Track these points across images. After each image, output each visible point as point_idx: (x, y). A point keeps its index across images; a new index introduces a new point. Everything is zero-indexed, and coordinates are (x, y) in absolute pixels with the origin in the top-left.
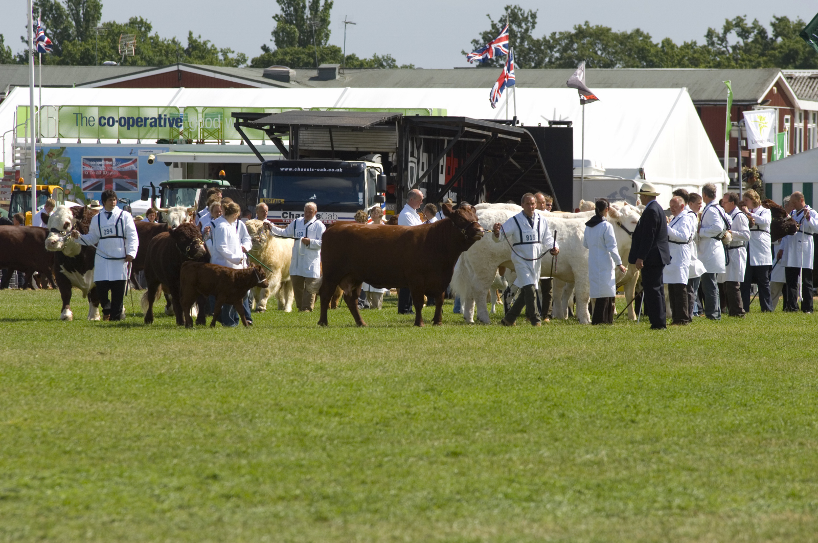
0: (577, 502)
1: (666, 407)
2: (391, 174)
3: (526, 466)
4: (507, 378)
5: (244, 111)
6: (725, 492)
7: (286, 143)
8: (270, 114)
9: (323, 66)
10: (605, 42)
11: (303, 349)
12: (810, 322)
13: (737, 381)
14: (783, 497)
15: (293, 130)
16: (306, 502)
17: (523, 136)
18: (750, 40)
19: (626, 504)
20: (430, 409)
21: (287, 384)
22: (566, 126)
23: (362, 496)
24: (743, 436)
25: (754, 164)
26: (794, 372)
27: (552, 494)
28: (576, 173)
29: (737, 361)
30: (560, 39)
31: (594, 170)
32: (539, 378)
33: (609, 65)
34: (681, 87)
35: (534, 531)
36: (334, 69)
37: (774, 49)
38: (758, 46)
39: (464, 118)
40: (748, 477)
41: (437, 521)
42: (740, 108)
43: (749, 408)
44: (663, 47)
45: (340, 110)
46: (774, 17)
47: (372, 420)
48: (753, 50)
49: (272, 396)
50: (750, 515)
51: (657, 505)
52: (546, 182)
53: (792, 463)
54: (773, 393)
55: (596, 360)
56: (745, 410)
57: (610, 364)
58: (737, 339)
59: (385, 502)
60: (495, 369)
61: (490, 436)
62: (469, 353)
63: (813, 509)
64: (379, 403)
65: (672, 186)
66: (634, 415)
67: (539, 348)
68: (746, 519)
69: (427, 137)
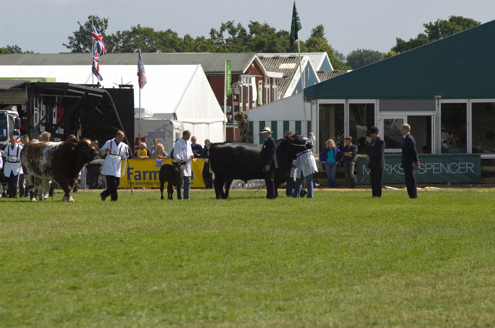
0: (151, 316)
1: (198, 257)
2: (23, 118)
3: (118, 294)
4: (102, 241)
6: (239, 308)
10: (150, 37)
12: (279, 204)
13: (240, 240)
14: (274, 310)
17: (104, 94)
18: (236, 36)
19: (180, 316)
20: (56, 261)
22: (129, 88)
23: (19, 315)
24: (246, 273)
25: (241, 110)
26: (273, 234)
27: (136, 311)
28: (136, 116)
29: (239, 228)
30: (123, 35)
31: (147, 114)
33: (154, 51)
34: (198, 64)
37: (251, 41)
38: (241, 39)
39: (68, 83)
40: (252, 298)
42: (236, 77)
43: (248, 257)
44: (185, 39)
46: (251, 21)
47: (21, 268)
48: (238, 42)
50: (255, 321)
51: (199, 316)
52: (118, 122)
53: (277, 289)
54: (262, 247)
55: (154, 229)
56: (246, 258)
57: (163, 232)
58: (237, 215)
59: (34, 318)
60: (94, 236)
61: (95, 276)
62: (77, 226)
63: (292, 317)
64: (24, 258)
65: (193, 124)
66: (180, 262)
67: (119, 222)
68: (253, 323)
69: (45, 95)
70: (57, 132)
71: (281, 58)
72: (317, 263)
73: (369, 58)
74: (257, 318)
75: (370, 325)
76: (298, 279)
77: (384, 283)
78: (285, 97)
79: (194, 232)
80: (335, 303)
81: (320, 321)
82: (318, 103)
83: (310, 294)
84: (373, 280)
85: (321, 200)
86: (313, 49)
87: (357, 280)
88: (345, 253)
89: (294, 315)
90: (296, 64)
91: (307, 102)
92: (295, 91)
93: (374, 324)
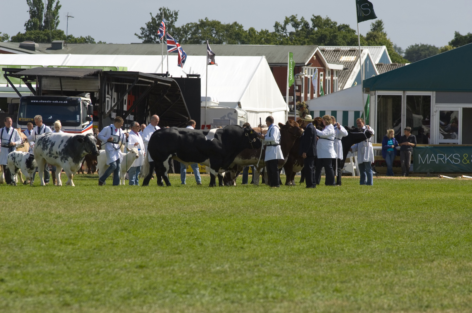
0: (214, 295)
1: (260, 240)
2: (96, 104)
3: (183, 274)
4: (168, 223)
5: (9, 67)
6: (298, 289)
7: (34, 86)
8: (25, 69)
9: (55, 41)
10: (217, 29)
11: (48, 206)
12: (338, 190)
13: (299, 224)
14: (331, 292)
15: (38, 78)
16: (57, 295)
17: (172, 83)
18: (299, 29)
19: (242, 296)
20: (124, 241)
21: (40, 226)
22: (197, 77)
23: (88, 291)
24: (305, 256)
25: (303, 100)
26: (331, 219)
27: (199, 290)
28: (203, 104)
29: (298, 213)
30: (191, 27)
31: (213, 103)
32: (186, 223)
33: (220, 42)
34: (262, 56)
35: (190, 311)
36: (61, 43)
37: (313, 34)
38: (304, 32)
39: (138, 72)
40: (310, 280)
41: (134, 305)
42: (298, 69)
43: (307, 240)
44: (249, 32)
45: (65, 67)
46: (313, 15)
47: (91, 247)
48: (301, 35)
49: (32, 233)
50: (313, 302)
51: (260, 296)
52: (185, 110)
53: (334, 272)
54: (321, 231)
55: (218, 212)
56: (305, 241)
57: (226, 215)
58: (297, 200)
59: (103, 295)
60: (160, 218)
61: (160, 256)
62: (145, 208)
63: (348, 298)
64: (95, 237)
65: (257, 112)
66: (242, 244)
67: (185, 205)
68: (311, 304)
69: (116, 83)
70: (127, 118)
71: (342, 51)
72: (373, 247)
73: (427, 52)
74: (315, 299)
75: (424, 307)
76: (355, 262)
77: (438, 268)
78: (344, 88)
79: (256, 215)
80: (389, 286)
81: (375, 303)
82: (377, 94)
83: (366, 277)
84: (427, 264)
85: (377, 188)
86: (373, 43)
87: (412, 265)
88: (400, 239)
89: (350, 296)
90: (356, 57)
91: (366, 93)
92: (354, 82)
93: (427, 307)
